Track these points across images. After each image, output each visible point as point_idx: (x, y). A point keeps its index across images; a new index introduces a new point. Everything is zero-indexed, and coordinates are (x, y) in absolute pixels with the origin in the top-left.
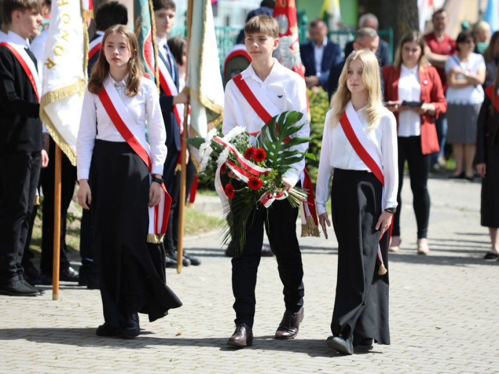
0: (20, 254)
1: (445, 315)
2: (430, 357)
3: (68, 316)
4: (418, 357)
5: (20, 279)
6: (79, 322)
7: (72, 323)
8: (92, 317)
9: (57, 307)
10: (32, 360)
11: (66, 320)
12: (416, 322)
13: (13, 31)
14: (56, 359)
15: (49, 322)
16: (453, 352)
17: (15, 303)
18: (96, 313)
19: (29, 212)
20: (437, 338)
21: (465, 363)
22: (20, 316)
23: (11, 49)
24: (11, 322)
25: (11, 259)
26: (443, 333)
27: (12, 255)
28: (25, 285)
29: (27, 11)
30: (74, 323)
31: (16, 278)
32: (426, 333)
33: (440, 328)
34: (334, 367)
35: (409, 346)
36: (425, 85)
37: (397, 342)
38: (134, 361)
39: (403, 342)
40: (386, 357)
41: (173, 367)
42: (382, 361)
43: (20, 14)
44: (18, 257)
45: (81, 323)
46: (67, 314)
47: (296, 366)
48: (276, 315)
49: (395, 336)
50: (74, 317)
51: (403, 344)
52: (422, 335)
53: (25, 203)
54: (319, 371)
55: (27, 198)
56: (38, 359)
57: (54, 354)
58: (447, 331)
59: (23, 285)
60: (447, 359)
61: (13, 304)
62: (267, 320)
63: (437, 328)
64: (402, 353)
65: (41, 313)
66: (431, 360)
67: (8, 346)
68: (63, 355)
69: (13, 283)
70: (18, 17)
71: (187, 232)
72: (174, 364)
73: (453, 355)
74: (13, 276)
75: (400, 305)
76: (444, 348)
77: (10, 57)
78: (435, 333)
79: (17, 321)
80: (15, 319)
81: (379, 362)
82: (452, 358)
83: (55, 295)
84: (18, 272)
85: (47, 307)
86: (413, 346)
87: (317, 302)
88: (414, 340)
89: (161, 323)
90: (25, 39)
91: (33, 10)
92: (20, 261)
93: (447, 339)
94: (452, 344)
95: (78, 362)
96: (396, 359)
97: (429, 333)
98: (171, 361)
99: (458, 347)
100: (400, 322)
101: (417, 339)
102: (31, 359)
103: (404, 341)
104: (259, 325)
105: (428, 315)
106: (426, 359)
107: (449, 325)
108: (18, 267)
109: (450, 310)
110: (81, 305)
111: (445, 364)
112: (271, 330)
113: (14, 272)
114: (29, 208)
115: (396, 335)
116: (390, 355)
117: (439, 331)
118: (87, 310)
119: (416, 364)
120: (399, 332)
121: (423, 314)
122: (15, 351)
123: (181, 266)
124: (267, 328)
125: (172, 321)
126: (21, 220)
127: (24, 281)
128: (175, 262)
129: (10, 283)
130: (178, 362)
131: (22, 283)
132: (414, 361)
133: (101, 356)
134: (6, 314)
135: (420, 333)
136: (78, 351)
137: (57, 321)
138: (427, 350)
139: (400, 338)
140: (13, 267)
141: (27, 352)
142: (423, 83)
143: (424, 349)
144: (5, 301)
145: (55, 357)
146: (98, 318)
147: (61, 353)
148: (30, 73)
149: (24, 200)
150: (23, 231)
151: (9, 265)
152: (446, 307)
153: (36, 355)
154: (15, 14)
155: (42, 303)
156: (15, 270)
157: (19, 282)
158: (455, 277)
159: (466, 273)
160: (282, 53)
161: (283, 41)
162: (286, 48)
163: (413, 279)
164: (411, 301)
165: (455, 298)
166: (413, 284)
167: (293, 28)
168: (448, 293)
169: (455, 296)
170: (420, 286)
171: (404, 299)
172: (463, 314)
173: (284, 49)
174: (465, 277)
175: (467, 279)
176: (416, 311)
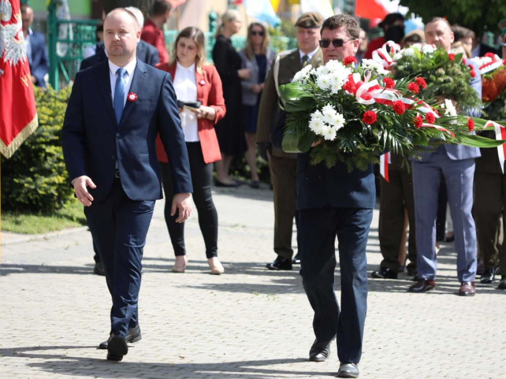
1: (190, 342)
12: (158, 351)
20: (182, 368)
33: (183, 358)
36: (202, 85)
37: (136, 374)
51: (144, 376)
58: (192, 361)
63: (181, 357)
87: (44, 330)
88: (156, 371)
93: (192, 369)
100: (140, 351)
101: (159, 370)
103: (144, 372)
105: (172, 343)
107: (195, 353)
109: (196, 336)
115: (135, 366)
117: (184, 360)
121: (166, 342)
139: (140, 369)
142: (199, 84)
152: (191, 333)
158: (203, 299)
159: (215, 295)
160: (6, 43)
161: (7, 30)
162: (11, 38)
163: (156, 302)
164: (153, 327)
165: (203, 323)
166: (155, 309)
167: (17, 15)
168: (195, 317)
169: (202, 321)
170: (163, 310)
171: (146, 325)
172: (211, 341)
173: (8, 39)
174: (213, 299)
175: (216, 302)
176: (158, 338)
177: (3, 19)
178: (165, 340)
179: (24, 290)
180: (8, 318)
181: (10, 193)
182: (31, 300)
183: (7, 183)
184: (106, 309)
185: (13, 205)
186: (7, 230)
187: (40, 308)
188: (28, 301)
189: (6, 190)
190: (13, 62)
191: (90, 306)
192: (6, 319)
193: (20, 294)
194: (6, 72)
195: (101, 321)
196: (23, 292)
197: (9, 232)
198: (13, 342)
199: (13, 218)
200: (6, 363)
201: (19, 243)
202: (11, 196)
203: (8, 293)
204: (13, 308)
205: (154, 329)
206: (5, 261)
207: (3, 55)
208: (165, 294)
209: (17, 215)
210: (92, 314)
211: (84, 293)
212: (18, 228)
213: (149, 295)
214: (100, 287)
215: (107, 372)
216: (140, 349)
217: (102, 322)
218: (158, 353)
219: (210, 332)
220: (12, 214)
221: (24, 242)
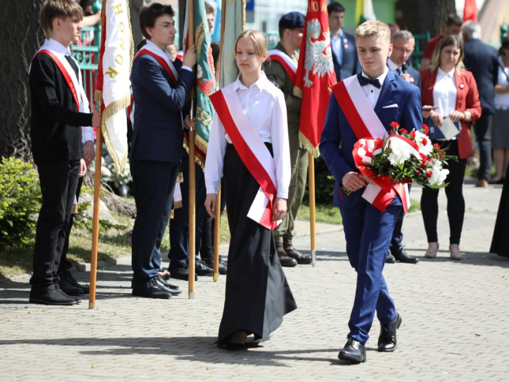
0: (56, 263)
1: (484, 321)
2: (469, 364)
3: (104, 324)
4: (457, 365)
5: (56, 288)
6: (115, 330)
7: (108, 332)
8: (128, 325)
9: (93, 316)
10: (68, 370)
11: (102, 329)
12: (455, 329)
13: (54, 39)
14: (92, 367)
15: (86, 331)
16: (493, 360)
17: (51, 312)
18: (132, 321)
19: (66, 221)
20: (477, 345)
21: (505, 371)
22: (56, 325)
23: (52, 56)
24: (48, 332)
25: (48, 267)
26: (483, 340)
27: (48, 263)
28: (61, 293)
29: (68, 18)
30: (110, 332)
31: (53, 287)
32: (466, 340)
33: (479, 335)
34: (372, 375)
35: (448, 353)
36: (462, 89)
37: (436, 350)
38: (171, 370)
39: (442, 350)
40: (425, 364)
41: (209, 375)
42: (421, 369)
43: (61, 21)
44: (55, 266)
45: (117, 332)
46: (103, 323)
47: (334, 374)
48: (313, 323)
49: (433, 343)
50: (111, 325)
51: (442, 351)
52: (461, 342)
53: (63, 211)
54: (357, 379)
55: (64, 206)
56: (74, 368)
57: (91, 363)
58: (486, 338)
59: (59, 293)
60: (487, 367)
61: (49, 313)
62: (304, 328)
63: (476, 335)
64: (441, 360)
65: (77, 322)
66: (470, 367)
67: (44, 356)
68: (99, 364)
69: (50, 292)
70: (59, 24)
71: (224, 239)
72: (211, 373)
73: (492, 362)
74: (49, 285)
75: (439, 312)
76: (483, 355)
77: (51, 64)
78: (475, 340)
79: (53, 330)
80: (51, 328)
81: (417, 369)
82: (491, 365)
83: (91, 304)
84: (54, 281)
85: (84, 315)
86: (452, 354)
88: (453, 347)
89: (197, 331)
90: (66, 47)
91: (74, 18)
92: (56, 271)
93: (487, 346)
94: (492, 351)
95: (114, 371)
96: (435, 366)
97: (469, 340)
98: (207, 369)
99: (498, 354)
100: (439, 329)
101: (456, 346)
102: (68, 368)
103: (443, 348)
104: (296, 333)
105: (467, 322)
106: (466, 366)
107: (488, 331)
108: (55, 276)
109: (489, 316)
110: (117, 313)
111: (485, 372)
112: (308, 338)
113: (50, 281)
114: (66, 217)
115: (435, 342)
116: (429, 363)
117: (478, 338)
118: (124, 319)
119: (455, 371)
120: (438, 339)
121: (462, 321)
122: (52, 360)
123: (217, 274)
124: (305, 336)
125: (208, 329)
126: (58, 229)
127: (60, 290)
128: (212, 270)
129: (46, 292)
130: (214, 370)
131: (58, 292)
132: (454, 368)
133: (137, 365)
134: (43, 323)
135: (460, 340)
136: (114, 359)
137: (93, 330)
138: (466, 357)
139: (439, 345)
140: (50, 276)
141: (63, 361)
142: (459, 87)
143: (463, 357)
144: (42, 310)
145: (91, 366)
146: (135, 327)
147: (98, 362)
148: (71, 81)
149: (61, 208)
150: (59, 240)
151: (46, 274)
152: (485, 313)
153: (73, 364)
154: (56, 21)
155: (78, 311)
156: (51, 279)
157: (55, 291)
158: (495, 283)
159: (506, 279)
160: (315, 58)
161: (316, 46)
162: (319, 53)
163: (452, 285)
164: (450, 307)
165: (495, 304)
166: (452, 291)
167: (325, 33)
168: (488, 299)
169: (495, 303)
170: (459, 292)
171: (443, 305)
172: (503, 320)
173: (317, 54)
174: (505, 283)
175: (507, 286)
176: (455, 318)
177: (313, 37)
178: (461, 319)
179: (336, 273)
180: (324, 298)
181: (324, 188)
182: (343, 282)
183: (322, 180)
184: (409, 291)
185: (327, 199)
186: (322, 221)
187: (351, 289)
188: (340, 283)
189: (321, 186)
190: (321, 74)
191: (394, 288)
192: (321, 298)
193: (333, 277)
194: (315, 83)
195: (404, 301)
196: (336, 275)
197: (324, 223)
198: (328, 318)
199: (327, 211)
200: (322, 337)
201: (332, 232)
202: (325, 191)
203: (324, 276)
204: (328, 289)
205: (451, 309)
206: (321, 248)
207: (312, 68)
208: (461, 278)
209: (330, 208)
210: (395, 295)
211: (388, 277)
212: (332, 219)
213: (447, 279)
214: (403, 272)
215: (410, 347)
216: (439, 327)
217: (405, 303)
218: (456, 331)
219: (502, 313)
220: (326, 207)
221: (336, 231)
